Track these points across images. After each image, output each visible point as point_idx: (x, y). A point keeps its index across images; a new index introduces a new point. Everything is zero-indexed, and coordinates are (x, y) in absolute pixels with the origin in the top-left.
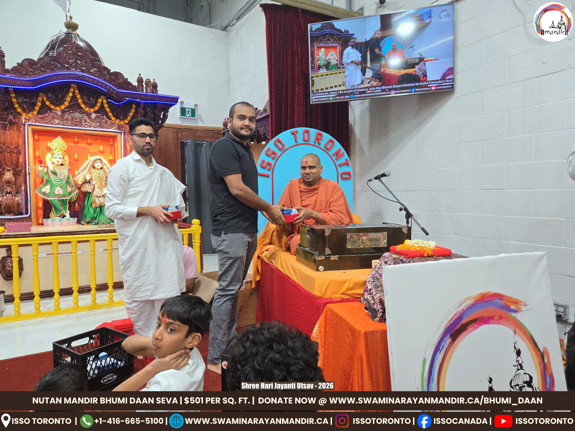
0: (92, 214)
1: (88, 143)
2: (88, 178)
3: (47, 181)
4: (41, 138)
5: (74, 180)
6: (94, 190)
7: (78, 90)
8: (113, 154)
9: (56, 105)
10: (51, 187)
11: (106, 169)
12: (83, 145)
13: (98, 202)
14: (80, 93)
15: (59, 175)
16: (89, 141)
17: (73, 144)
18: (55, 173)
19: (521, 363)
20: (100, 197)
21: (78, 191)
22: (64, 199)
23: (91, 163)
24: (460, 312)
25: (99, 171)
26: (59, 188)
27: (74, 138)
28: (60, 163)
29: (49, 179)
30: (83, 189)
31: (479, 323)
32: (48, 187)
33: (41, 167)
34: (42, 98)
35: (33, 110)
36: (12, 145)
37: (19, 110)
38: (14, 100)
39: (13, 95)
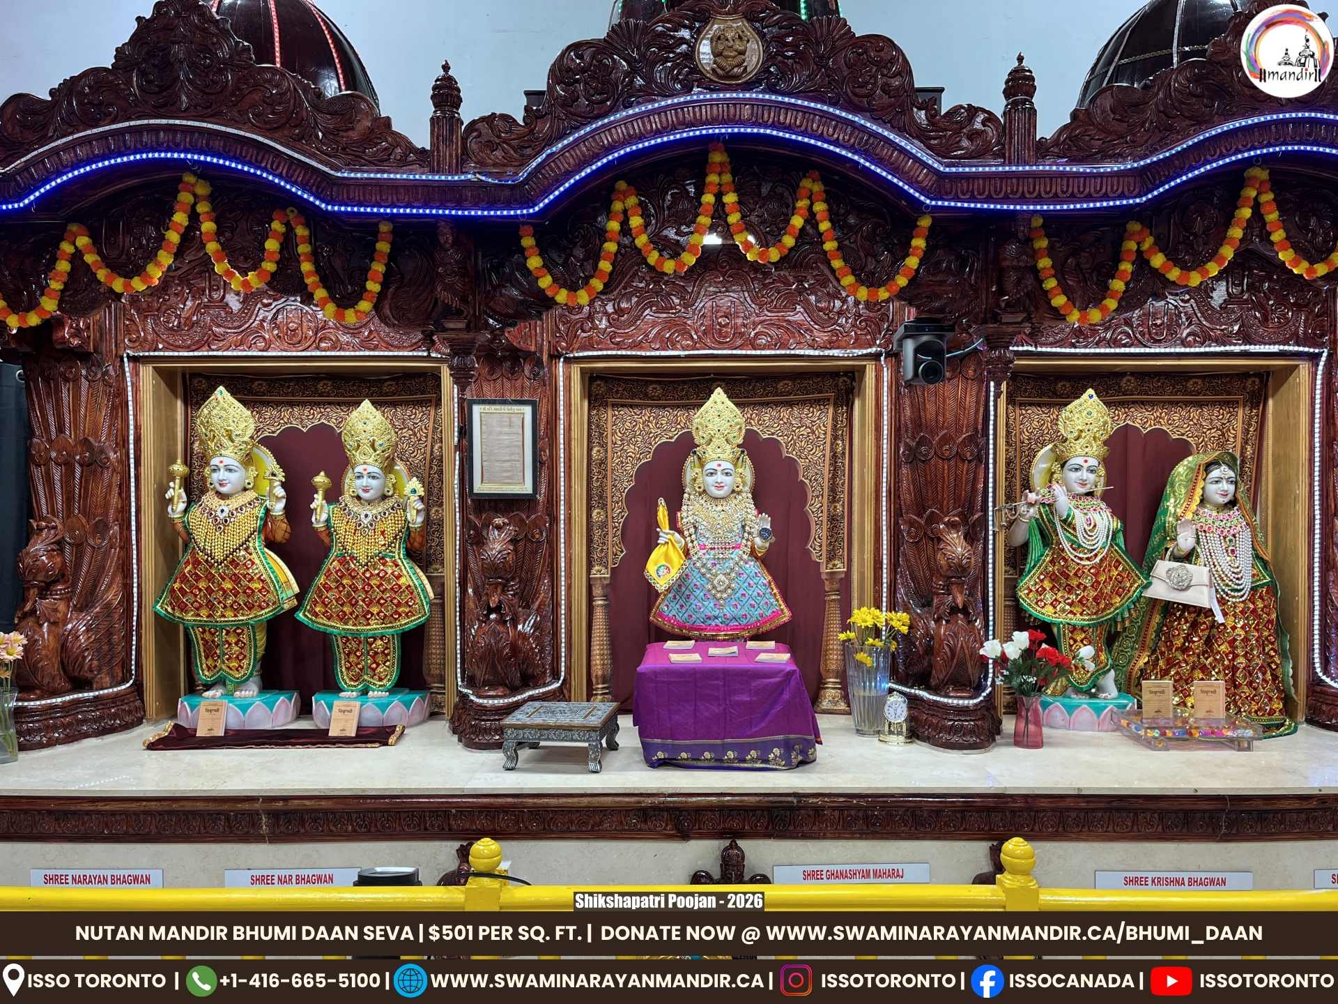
9: (1186, 268)
14: (1278, 203)
34: (1138, 240)
35: (1105, 291)
36: (959, 431)
37: (1059, 301)
38: (1045, 263)
39: (1043, 243)
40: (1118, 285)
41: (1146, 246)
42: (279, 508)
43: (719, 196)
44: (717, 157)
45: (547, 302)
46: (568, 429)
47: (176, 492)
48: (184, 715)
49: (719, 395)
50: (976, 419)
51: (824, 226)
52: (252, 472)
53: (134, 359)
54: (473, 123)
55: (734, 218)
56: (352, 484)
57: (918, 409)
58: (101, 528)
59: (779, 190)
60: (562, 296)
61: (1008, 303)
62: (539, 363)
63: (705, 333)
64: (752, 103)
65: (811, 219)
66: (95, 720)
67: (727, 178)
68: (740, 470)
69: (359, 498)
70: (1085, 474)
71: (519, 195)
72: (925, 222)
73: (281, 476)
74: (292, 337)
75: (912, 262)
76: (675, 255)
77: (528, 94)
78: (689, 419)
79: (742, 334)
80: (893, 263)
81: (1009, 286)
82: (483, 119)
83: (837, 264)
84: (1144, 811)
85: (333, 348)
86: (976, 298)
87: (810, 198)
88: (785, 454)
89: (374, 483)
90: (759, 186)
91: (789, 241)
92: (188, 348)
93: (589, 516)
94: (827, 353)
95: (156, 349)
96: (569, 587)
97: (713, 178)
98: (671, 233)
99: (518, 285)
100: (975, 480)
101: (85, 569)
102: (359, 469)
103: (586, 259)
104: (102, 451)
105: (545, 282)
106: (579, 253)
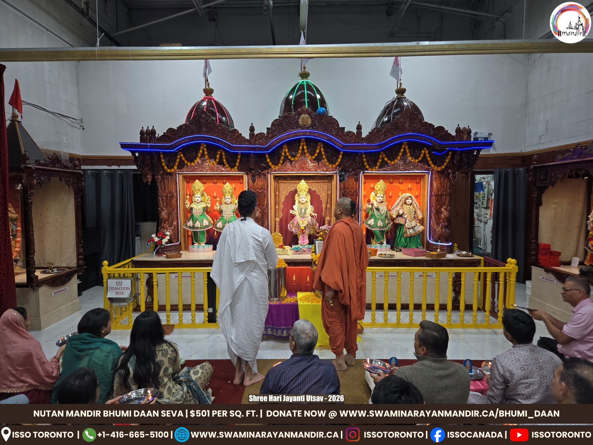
0: (403, 243)
1: (400, 183)
2: (401, 212)
3: (371, 215)
4: (368, 181)
5: (390, 214)
6: (406, 223)
7: (408, 146)
8: (419, 190)
9: (391, 160)
10: (375, 222)
11: (415, 205)
12: (396, 184)
13: (408, 233)
14: (409, 148)
15: (381, 211)
16: (401, 181)
17: (390, 184)
18: (378, 209)
20: (410, 229)
21: (392, 223)
22: (383, 229)
23: (403, 199)
25: (409, 206)
26: (380, 221)
27: (390, 179)
28: (381, 201)
29: (373, 214)
30: (396, 221)
32: (372, 220)
33: (368, 205)
34: (382, 155)
35: (376, 165)
36: (353, 189)
37: (367, 167)
38: (364, 160)
39: (364, 156)
40: (378, 164)
41: (384, 156)
42: (209, 205)
43: (303, 147)
44: (303, 140)
45: (270, 167)
46: (271, 189)
47: (187, 202)
48: (191, 249)
49: (303, 181)
50: (356, 187)
51: (323, 153)
52: (203, 198)
53: (178, 174)
54: (257, 134)
55: (306, 151)
56: (224, 200)
57: (344, 185)
58: (174, 210)
59: (315, 145)
60: (273, 167)
61: (357, 168)
62: (265, 175)
63: (300, 168)
64: (309, 132)
65: (320, 151)
66: (174, 249)
67: (304, 143)
68: (307, 197)
69: (226, 203)
70: (380, 198)
71: (267, 149)
72: (342, 153)
73: (210, 199)
74: (212, 169)
75: (339, 160)
76: (294, 158)
77: (267, 128)
78: (296, 186)
79: (308, 168)
80: (336, 159)
81: (357, 165)
82: (259, 133)
83: (326, 160)
84: (382, 262)
85: (221, 171)
86: (352, 166)
87: (320, 146)
88: (317, 194)
89: (230, 200)
90: (311, 144)
91: (316, 155)
92: (190, 171)
93: (275, 207)
94: (326, 172)
95: (183, 172)
96: (271, 222)
97: (302, 144)
98: (293, 153)
99: (264, 164)
100: (356, 200)
101: (170, 218)
102: (226, 197)
103: (278, 158)
104: (174, 194)
105: (270, 164)
106: (276, 157)
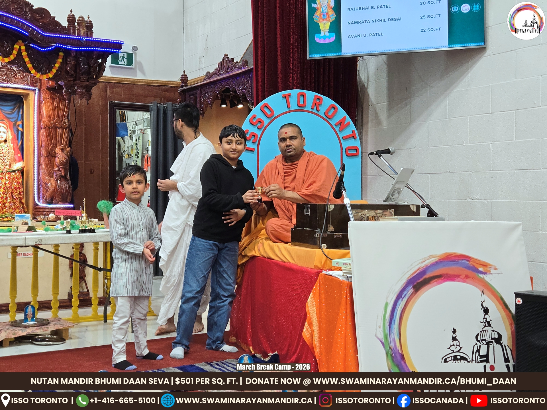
19: (490, 321)
24: (423, 267)
31: (443, 279)
